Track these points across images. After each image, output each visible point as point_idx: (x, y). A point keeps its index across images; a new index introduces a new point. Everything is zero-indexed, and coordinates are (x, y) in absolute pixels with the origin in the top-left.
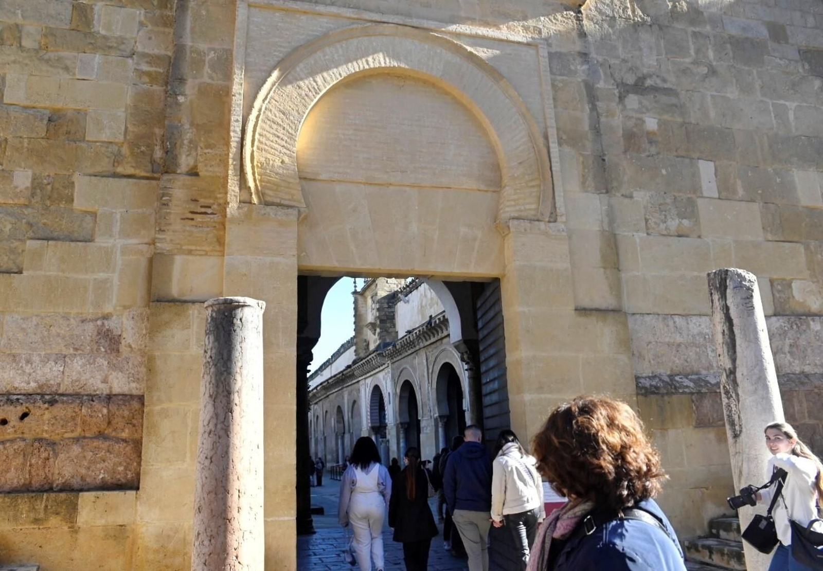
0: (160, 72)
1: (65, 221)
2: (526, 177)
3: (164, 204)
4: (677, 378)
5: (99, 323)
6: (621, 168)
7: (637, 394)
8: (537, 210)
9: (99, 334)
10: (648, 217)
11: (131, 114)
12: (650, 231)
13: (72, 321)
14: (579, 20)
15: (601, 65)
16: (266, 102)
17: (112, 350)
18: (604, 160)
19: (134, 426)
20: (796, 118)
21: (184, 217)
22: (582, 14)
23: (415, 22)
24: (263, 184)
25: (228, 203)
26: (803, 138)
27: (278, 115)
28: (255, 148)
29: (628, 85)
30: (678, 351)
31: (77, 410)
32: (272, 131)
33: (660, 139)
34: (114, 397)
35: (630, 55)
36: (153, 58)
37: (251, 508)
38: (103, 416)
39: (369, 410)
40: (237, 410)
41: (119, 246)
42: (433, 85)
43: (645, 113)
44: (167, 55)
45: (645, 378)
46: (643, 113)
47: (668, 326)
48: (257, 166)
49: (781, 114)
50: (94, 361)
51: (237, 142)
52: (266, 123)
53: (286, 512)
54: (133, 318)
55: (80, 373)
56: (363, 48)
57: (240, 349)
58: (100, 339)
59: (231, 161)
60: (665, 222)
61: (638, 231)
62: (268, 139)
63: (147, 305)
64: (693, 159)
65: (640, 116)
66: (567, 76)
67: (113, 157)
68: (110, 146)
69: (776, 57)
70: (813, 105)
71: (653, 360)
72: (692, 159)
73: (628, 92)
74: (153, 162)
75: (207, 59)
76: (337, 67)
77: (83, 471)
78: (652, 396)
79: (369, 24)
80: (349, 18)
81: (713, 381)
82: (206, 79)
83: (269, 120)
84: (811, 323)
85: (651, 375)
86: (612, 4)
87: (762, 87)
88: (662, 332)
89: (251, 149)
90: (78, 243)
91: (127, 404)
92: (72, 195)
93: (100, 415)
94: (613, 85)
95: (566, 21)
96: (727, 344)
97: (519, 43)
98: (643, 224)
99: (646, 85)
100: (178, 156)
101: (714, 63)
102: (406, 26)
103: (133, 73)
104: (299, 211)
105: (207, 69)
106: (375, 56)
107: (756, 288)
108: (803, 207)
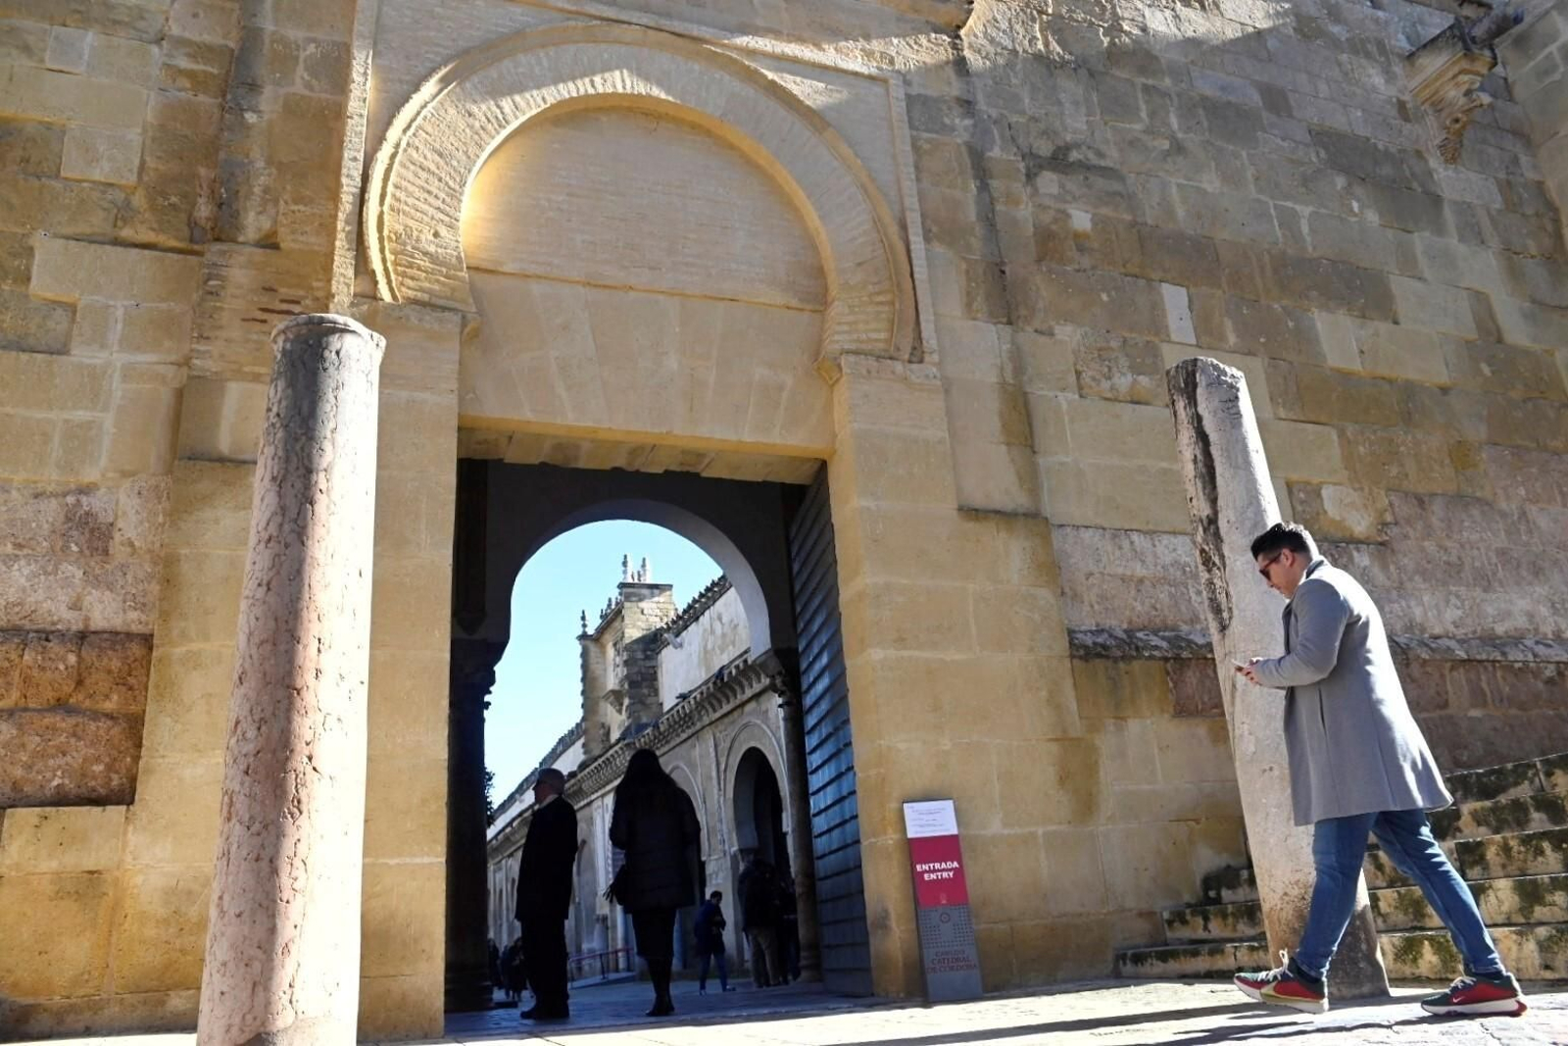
0: (211, 74)
1: (10, 315)
2: (870, 287)
3: (212, 293)
4: (1140, 635)
5: (70, 499)
6: (1034, 288)
7: (1072, 657)
8: (888, 341)
9: (68, 519)
10: (1079, 368)
11: (154, 140)
12: (1084, 392)
13: (14, 493)
14: (957, 49)
15: (995, 122)
16: (410, 133)
17: (94, 550)
18: (1003, 272)
19: (131, 688)
20: (1312, 230)
21: (250, 317)
22: (961, 39)
23: (678, 26)
24: (399, 268)
25: (333, 296)
26: (1324, 261)
27: (429, 155)
28: (386, 208)
29: (1040, 157)
30: (1139, 591)
31: (13, 656)
32: (418, 182)
33: (1096, 245)
34: (93, 637)
35: (1043, 111)
36: (200, 48)
37: (342, 677)
38: (66, 668)
39: (610, 855)
40: (322, 503)
41: (119, 365)
42: (708, 133)
43: (1070, 203)
44: (227, 46)
45: (1085, 633)
46: (1066, 202)
47: (1120, 548)
48: (389, 238)
49: (1289, 221)
50: (56, 569)
51: (353, 195)
52: (408, 168)
53: (426, 849)
54: (139, 493)
55: (24, 590)
56: (585, 59)
57: (333, 400)
58: (70, 528)
59: (340, 225)
60: (1110, 378)
61: (1063, 390)
62: (410, 194)
63: (169, 471)
64: (1153, 280)
65: (1062, 206)
66: (937, 132)
67: (115, 211)
68: (110, 191)
69: (1275, 135)
70: (1336, 214)
71: (1098, 603)
72: (1150, 280)
73: (1041, 167)
74: (192, 224)
75: (302, 55)
76: (538, 88)
77: (18, 772)
78: (1097, 661)
79: (599, 22)
80: (562, 10)
81: (1201, 641)
82: (299, 88)
83: (414, 164)
84: (1355, 554)
85: (1094, 628)
86: (1011, 31)
87: (1257, 179)
88: (1112, 558)
89: (379, 208)
90: (35, 355)
91: (118, 647)
92: (28, 269)
93: (62, 667)
94: (1015, 154)
95: (935, 48)
96: (1202, 476)
97: (856, 74)
98: (1072, 378)
99: (1071, 160)
100: (242, 212)
101: (1180, 135)
102: (661, 30)
103: (161, 70)
104: (464, 317)
105: (301, 72)
106: (607, 75)
107: (1242, 385)
108: (1332, 369)
